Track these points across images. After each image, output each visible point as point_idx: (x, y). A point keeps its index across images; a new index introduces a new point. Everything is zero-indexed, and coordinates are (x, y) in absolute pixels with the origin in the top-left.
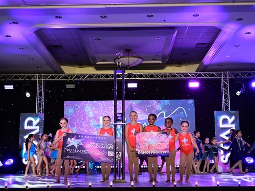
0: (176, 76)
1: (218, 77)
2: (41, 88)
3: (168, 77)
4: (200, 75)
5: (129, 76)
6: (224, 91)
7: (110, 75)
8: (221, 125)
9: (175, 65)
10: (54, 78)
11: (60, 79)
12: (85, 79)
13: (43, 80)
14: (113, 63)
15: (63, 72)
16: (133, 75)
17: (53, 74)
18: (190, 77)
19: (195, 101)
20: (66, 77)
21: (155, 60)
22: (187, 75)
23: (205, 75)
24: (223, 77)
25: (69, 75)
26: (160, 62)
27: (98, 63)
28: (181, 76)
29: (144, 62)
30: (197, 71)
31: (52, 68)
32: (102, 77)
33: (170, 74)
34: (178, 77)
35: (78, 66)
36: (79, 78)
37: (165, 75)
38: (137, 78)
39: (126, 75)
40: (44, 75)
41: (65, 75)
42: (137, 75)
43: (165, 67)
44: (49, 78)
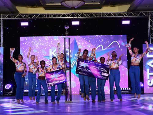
0: (111, 15)
1: (146, 16)
2: (0, 26)
3: (105, 16)
4: (131, 14)
5: (73, 15)
6: (151, 27)
7: (57, 14)
8: (148, 56)
9: (110, 6)
10: (11, 17)
11: (15, 18)
12: (36, 18)
13: (1, 19)
14: (60, 4)
15: (18, 12)
16: (75, 14)
17: (10, 14)
18: (123, 16)
19: (127, 35)
20: (20, 16)
21: (95, 2)
22: (120, 15)
23: (135, 14)
24: (149, 16)
25: (23, 15)
26: (98, 3)
27: (47, 4)
28: (115, 15)
29: (86, 4)
30: (128, 10)
31: (8, 9)
32: (50, 16)
33: (107, 14)
34: (113, 16)
35: (30, 7)
36: (31, 17)
37: (103, 14)
38: (80, 17)
39: (70, 14)
40: (2, 15)
41: (19, 15)
42: (80, 14)
43: (102, 7)
44: (6, 18)
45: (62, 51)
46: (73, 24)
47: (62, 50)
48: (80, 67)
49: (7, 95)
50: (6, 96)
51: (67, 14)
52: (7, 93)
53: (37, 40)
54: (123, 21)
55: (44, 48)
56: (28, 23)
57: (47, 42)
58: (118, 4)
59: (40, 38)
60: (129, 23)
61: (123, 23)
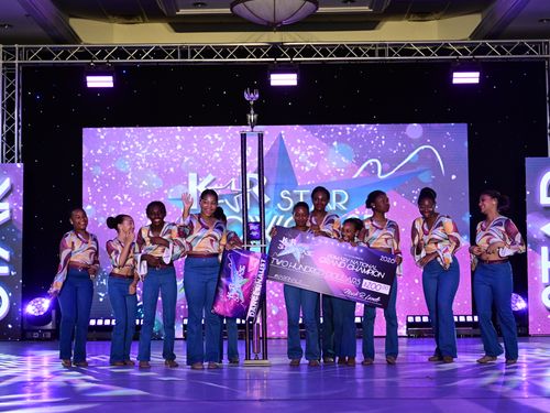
0: (411, 52)
1: (538, 56)
2: (12, 88)
3: (391, 54)
4: (484, 50)
5: (275, 50)
7: (218, 48)
8: (544, 200)
9: (408, 18)
10: (51, 57)
11: (66, 61)
12: (142, 60)
13: (16, 61)
14: (228, 11)
15: (76, 39)
16: (284, 47)
17: (48, 46)
18: (456, 54)
19: (468, 126)
20: (83, 54)
21: (352, 2)
22: (443, 49)
23: (499, 49)
25: (94, 50)
26: (366, 9)
27: (182, 12)
28: (427, 53)
29: (321, 10)
30: (474, 35)
31: (41, 26)
32: (193, 54)
33: (396, 46)
34: (419, 55)
35: (121, 20)
36: (125, 56)
37: (382, 49)
38: (298, 56)
39: (265, 48)
40: (20, 49)
41: (81, 48)
42: (298, 47)
43: (378, 22)
44: (35, 58)
45: (233, 180)
46: (273, 83)
47: (232, 176)
48: (280, 258)
49: (36, 335)
50: (33, 339)
51: (251, 48)
52: (37, 331)
53: (143, 139)
54: (455, 75)
55: (168, 167)
56: (110, 78)
57: (179, 147)
58: (437, 12)
59: (151, 133)
60: (477, 81)
61: (455, 81)
